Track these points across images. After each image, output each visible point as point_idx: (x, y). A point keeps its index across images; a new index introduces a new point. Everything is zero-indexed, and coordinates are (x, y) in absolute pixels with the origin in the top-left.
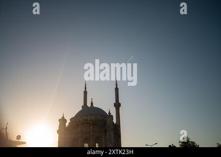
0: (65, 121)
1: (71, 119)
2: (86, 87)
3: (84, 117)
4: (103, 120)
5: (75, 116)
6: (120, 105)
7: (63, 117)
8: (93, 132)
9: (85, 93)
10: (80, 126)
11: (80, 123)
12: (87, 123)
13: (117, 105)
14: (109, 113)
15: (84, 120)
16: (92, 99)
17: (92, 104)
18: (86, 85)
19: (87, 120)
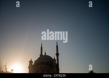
0: (32, 62)
1: (35, 61)
2: (42, 45)
3: (41, 60)
4: (51, 62)
5: (37, 60)
6: (58, 54)
7: (31, 60)
8: (46, 68)
9: (42, 48)
10: (40, 65)
11: (40, 63)
12: (43, 63)
13: (57, 54)
14: (54, 58)
15: (42, 61)
16: (45, 51)
17: (45, 54)
18: (42, 44)
19: (43, 62)
